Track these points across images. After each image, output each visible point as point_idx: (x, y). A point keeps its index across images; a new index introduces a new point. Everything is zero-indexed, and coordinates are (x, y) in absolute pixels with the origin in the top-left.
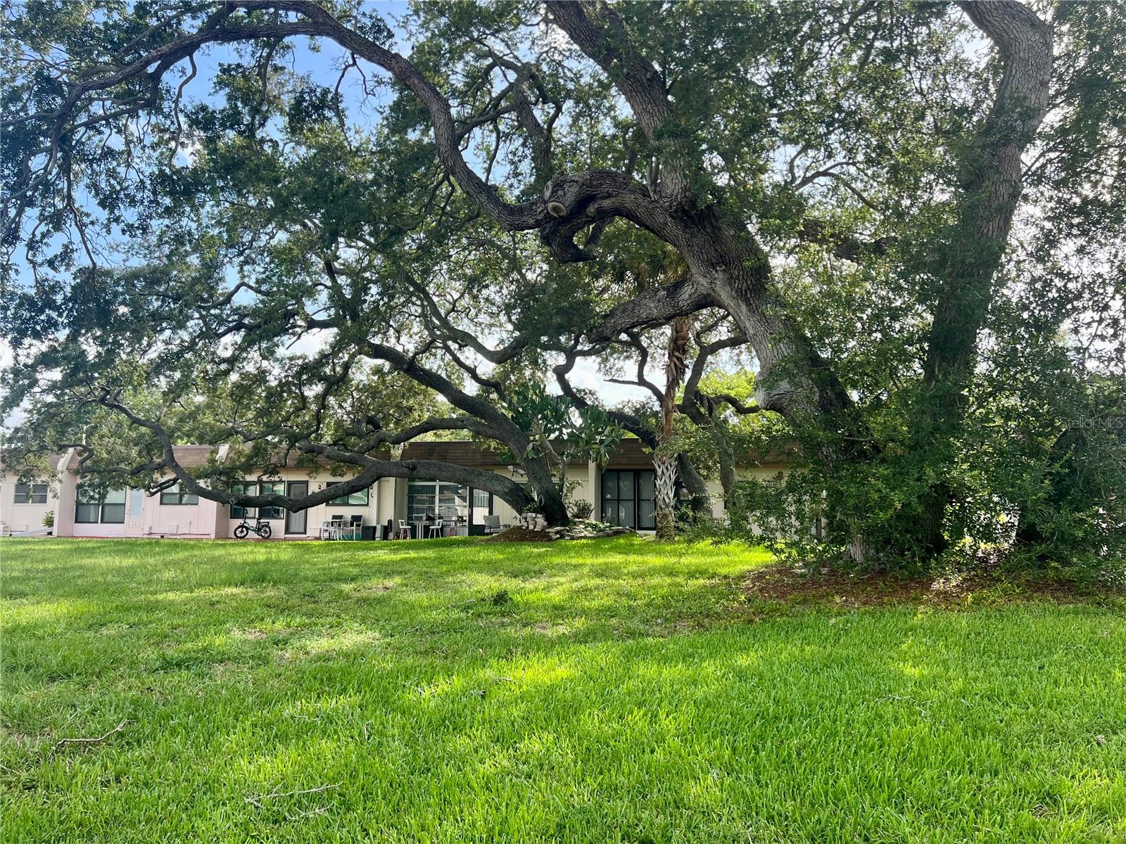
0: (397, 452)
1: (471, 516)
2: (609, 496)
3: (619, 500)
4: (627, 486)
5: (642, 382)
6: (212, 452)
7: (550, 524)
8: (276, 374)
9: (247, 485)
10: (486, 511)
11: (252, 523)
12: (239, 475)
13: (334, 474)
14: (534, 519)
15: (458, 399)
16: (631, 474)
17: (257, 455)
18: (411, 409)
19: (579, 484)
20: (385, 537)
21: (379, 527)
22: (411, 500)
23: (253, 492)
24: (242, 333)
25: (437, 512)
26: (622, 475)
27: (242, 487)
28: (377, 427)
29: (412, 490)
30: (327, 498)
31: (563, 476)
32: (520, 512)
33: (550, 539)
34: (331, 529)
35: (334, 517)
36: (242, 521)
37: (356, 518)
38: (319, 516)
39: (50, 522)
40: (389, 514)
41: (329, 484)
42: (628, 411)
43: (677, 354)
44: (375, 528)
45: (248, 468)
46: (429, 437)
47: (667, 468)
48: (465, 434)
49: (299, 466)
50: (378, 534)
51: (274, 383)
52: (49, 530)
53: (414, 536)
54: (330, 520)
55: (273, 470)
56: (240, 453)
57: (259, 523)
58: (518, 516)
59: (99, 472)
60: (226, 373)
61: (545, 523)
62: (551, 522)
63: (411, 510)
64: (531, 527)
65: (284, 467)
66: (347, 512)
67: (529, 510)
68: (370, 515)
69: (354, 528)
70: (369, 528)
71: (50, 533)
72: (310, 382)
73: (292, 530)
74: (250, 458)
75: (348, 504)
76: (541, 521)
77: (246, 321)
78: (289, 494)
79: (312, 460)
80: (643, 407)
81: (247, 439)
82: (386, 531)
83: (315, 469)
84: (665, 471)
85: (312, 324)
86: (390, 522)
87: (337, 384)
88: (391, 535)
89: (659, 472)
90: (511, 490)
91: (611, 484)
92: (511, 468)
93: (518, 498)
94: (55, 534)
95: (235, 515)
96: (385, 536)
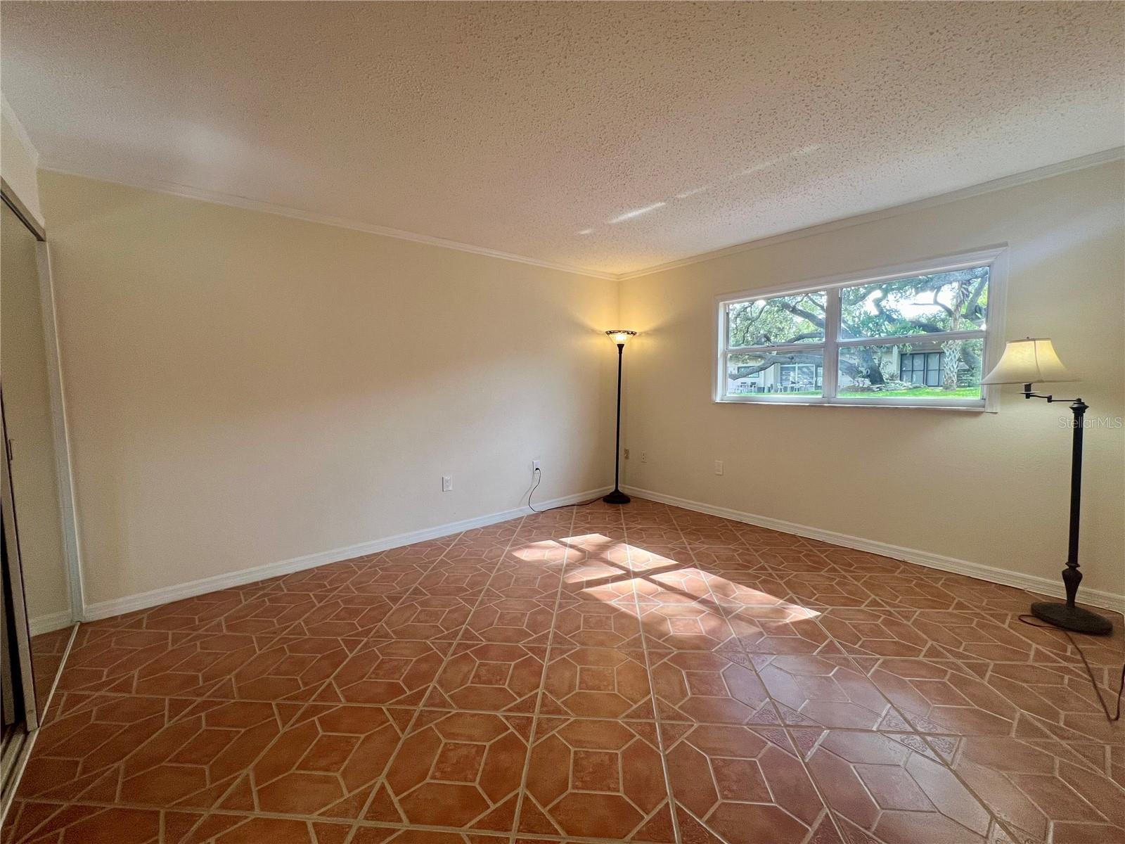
2: (904, 369)
3: (913, 371)
4: (919, 363)
5: (936, 303)
7: (873, 384)
16: (923, 356)
19: (890, 362)
20: (769, 391)
26: (915, 356)
31: (881, 358)
32: (854, 378)
33: (874, 391)
42: (924, 321)
43: (964, 286)
47: (953, 352)
62: (873, 382)
63: (781, 379)
64: (861, 385)
70: (761, 388)
80: (935, 317)
84: (952, 353)
86: (772, 385)
88: (772, 391)
89: (947, 354)
91: (907, 362)
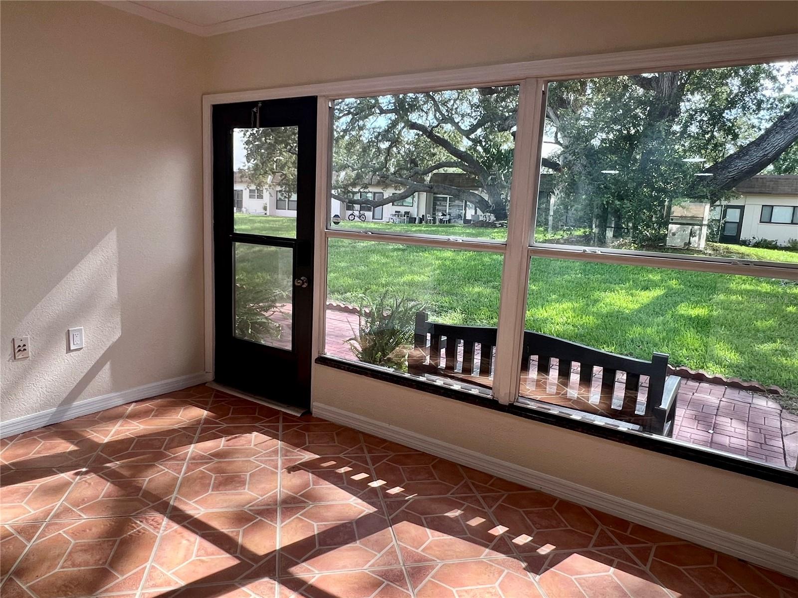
0: (428, 178)
1: (465, 214)
6: (337, 176)
8: (366, 136)
9: (354, 193)
10: (473, 212)
11: (356, 213)
12: (350, 188)
13: (396, 188)
14: (489, 216)
15: (455, 152)
17: (358, 179)
18: (434, 155)
21: (417, 218)
22: (435, 204)
23: (357, 197)
24: (350, 116)
25: (447, 212)
27: (352, 195)
28: (416, 165)
29: (436, 199)
30: (393, 200)
34: (394, 218)
35: (396, 212)
36: (352, 212)
37: (407, 213)
38: (389, 210)
39: (265, 208)
40: (423, 212)
41: (393, 194)
44: (415, 218)
45: (354, 185)
46: (441, 171)
48: (459, 171)
49: (378, 184)
50: (417, 222)
51: (366, 141)
52: (265, 212)
53: (434, 223)
54: (394, 213)
55: (366, 187)
56: (350, 177)
57: (360, 213)
58: (483, 215)
59: (289, 185)
60: (343, 137)
61: (495, 219)
65: (370, 184)
66: (403, 210)
67: (487, 212)
68: (414, 212)
69: (405, 218)
71: (266, 214)
72: (382, 141)
73: (376, 217)
74: (355, 180)
75: (403, 205)
76: (493, 218)
77: (352, 110)
78: (374, 199)
79: (384, 182)
81: (353, 170)
82: (421, 221)
83: (386, 186)
85: (382, 112)
87: (396, 142)
90: (479, 201)
92: (480, 189)
93: (482, 205)
94: (268, 214)
95: (349, 208)
96: (421, 222)
